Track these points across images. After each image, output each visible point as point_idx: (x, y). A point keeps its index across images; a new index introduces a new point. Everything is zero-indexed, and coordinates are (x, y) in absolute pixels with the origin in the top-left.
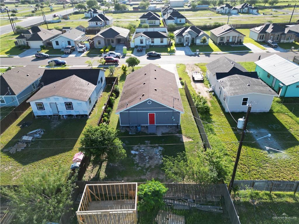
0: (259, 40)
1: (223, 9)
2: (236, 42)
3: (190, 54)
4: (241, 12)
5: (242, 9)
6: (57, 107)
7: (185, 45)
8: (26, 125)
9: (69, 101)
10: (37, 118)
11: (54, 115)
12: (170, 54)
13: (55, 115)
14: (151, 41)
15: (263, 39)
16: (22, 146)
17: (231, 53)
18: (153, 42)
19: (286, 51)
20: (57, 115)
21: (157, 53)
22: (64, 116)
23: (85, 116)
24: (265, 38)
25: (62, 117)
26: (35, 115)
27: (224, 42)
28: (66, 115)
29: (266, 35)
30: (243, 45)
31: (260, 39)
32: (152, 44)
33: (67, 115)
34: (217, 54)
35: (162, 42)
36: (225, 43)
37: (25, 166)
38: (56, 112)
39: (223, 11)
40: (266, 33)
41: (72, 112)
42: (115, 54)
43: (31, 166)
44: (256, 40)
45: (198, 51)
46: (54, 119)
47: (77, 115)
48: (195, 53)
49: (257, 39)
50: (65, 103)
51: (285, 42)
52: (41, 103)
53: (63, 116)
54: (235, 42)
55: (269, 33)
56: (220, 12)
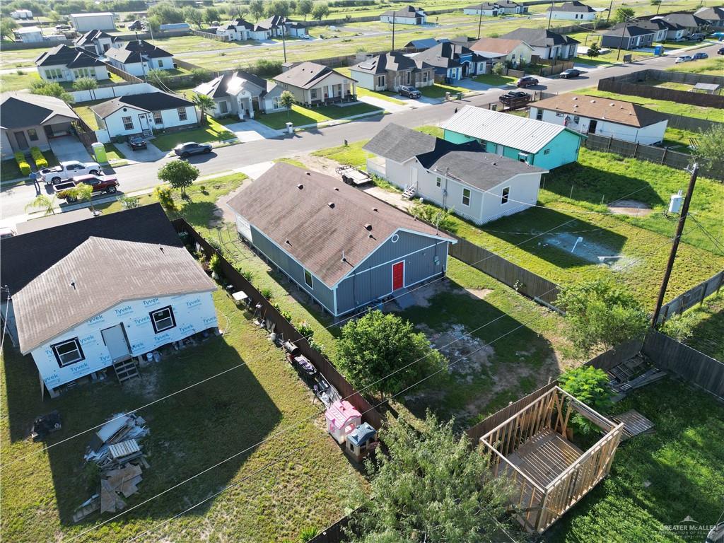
0: (378, 88)
1: (234, 30)
2: (343, 97)
3: (274, 135)
4: (275, 35)
5: (274, 30)
6: (126, 336)
7: (241, 117)
8: (57, 426)
9: (163, 303)
10: (58, 394)
11: (117, 365)
12: (227, 143)
13: (121, 364)
14: (152, 119)
15: (383, 85)
16: (129, 477)
17: (354, 120)
18: (159, 121)
19: (438, 102)
20: (129, 361)
21: (201, 144)
22: (149, 356)
23: (206, 335)
24: (388, 82)
25: (142, 362)
26: (50, 388)
27: (320, 101)
28: (152, 352)
29: (388, 77)
30: (357, 101)
31: (379, 86)
32: (158, 126)
33: (156, 350)
34: (330, 126)
35: (183, 117)
36: (323, 101)
37: (209, 514)
38: (123, 353)
39: (237, 36)
40: (386, 71)
41: (174, 335)
42: (84, 168)
43: (224, 503)
44: (373, 89)
45: (290, 126)
46: (125, 375)
47: (185, 341)
48: (285, 130)
49: (375, 87)
50: (151, 314)
51: (422, 86)
52: (73, 339)
53: (144, 356)
54: (340, 97)
55: (394, 72)
56: (230, 37)
